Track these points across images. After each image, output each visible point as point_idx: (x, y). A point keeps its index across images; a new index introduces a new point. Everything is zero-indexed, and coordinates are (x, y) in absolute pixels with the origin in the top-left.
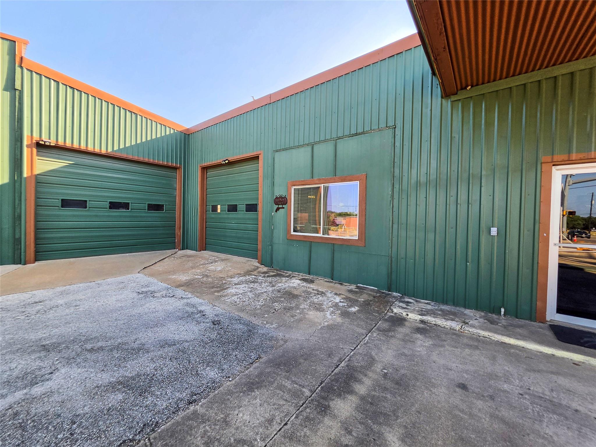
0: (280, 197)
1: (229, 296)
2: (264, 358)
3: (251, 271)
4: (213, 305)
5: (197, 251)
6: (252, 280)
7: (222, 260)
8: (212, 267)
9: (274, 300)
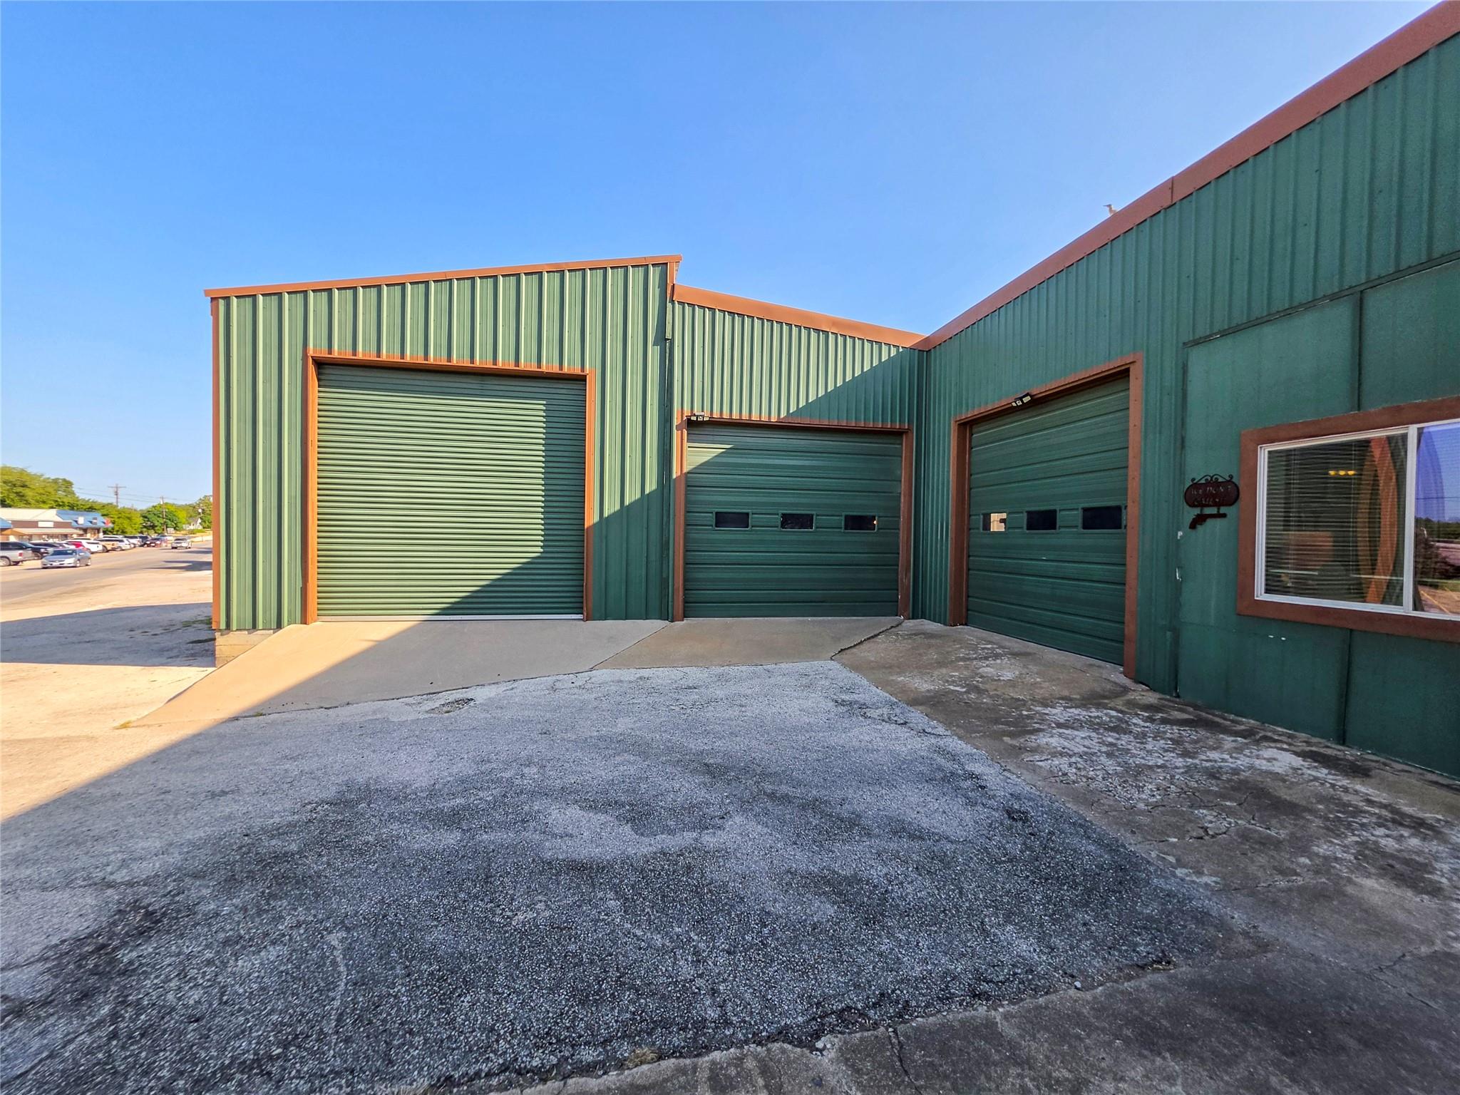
0: (1208, 483)
1: (1042, 752)
2: (1184, 970)
3: (1105, 697)
4: (1001, 766)
5: (945, 624)
6: (1111, 721)
7: (1015, 655)
8: (988, 669)
9: (1196, 799)
